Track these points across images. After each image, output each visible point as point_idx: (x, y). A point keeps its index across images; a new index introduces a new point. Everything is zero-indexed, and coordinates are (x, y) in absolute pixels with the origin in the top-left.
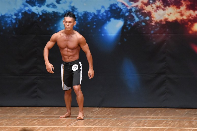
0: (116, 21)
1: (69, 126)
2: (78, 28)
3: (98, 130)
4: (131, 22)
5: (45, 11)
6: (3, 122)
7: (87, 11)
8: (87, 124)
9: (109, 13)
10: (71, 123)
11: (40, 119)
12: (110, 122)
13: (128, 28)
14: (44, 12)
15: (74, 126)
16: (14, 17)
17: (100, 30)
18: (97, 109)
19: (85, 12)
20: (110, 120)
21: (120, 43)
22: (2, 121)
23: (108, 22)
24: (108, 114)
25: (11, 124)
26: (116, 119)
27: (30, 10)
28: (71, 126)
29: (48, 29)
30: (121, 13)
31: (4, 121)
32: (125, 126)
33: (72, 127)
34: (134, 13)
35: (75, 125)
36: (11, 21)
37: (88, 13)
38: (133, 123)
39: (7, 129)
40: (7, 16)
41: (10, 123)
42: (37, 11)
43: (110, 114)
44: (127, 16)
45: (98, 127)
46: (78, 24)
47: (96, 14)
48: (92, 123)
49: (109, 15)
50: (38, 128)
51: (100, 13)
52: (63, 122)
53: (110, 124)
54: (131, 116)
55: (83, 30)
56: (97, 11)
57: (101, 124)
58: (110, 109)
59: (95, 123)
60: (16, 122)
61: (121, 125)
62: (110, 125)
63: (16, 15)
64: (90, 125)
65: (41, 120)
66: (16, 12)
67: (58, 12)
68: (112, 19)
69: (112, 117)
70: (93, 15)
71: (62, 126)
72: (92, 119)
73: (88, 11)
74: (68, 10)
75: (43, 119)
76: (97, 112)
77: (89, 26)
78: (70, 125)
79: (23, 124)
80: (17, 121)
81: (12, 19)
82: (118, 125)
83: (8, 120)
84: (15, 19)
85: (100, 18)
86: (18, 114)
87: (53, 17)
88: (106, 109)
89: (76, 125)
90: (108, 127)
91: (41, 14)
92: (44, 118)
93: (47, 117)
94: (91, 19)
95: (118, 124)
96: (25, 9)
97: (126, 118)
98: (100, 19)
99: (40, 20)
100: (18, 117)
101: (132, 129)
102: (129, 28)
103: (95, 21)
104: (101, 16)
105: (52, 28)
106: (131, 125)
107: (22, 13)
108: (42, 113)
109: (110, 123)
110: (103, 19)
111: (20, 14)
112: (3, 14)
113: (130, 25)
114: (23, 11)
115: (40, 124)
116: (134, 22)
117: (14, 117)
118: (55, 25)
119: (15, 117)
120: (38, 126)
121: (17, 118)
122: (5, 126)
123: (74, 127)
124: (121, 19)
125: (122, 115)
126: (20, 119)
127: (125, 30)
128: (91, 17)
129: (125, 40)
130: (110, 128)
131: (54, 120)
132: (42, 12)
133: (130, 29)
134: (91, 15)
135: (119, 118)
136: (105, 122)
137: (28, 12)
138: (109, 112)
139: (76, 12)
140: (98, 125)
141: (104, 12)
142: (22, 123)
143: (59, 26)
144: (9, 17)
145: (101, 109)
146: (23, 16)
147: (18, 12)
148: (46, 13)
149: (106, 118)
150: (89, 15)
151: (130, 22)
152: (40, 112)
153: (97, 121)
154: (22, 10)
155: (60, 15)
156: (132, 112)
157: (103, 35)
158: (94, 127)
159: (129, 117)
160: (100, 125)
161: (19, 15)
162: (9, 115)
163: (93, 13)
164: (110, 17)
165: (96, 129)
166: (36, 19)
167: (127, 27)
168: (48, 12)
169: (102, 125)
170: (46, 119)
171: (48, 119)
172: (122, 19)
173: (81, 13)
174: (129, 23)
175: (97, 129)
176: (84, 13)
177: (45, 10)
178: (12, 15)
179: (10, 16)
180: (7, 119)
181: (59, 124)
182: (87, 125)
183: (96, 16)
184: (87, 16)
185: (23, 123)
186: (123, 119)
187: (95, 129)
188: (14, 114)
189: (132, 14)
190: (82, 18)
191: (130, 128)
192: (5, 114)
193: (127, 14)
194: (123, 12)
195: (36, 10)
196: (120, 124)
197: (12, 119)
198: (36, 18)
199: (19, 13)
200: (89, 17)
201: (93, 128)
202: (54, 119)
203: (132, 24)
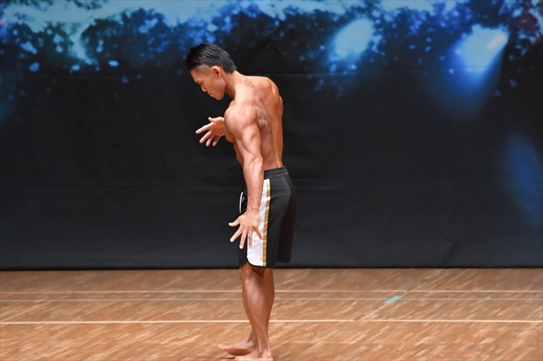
0: (487, 31)
1: (360, 320)
2: (383, 54)
3: (440, 329)
4: (529, 35)
5: (294, 10)
6: (184, 310)
7: (406, 7)
8: (409, 313)
9: (468, 10)
10: (367, 311)
11: (284, 302)
12: (473, 307)
13: (519, 51)
14: (291, 13)
15: (376, 318)
16: (212, 28)
17: (442, 58)
18: (438, 272)
19: (402, 10)
20: (475, 301)
21: (498, 93)
22: (185, 307)
23: (464, 36)
24: (469, 287)
25: (206, 316)
26: (488, 298)
27: (254, 7)
28: (367, 318)
29: (302, 58)
30: (501, 11)
31: (188, 307)
32: (515, 319)
33: (369, 323)
34: (538, 9)
35: (376, 316)
36: (204, 38)
37: (410, 12)
38: (536, 310)
39: (196, 328)
40: (193, 25)
41: (204, 312)
42: (272, 9)
43: (473, 287)
44: (519, 17)
45: (439, 323)
46: (384, 42)
47: (432, 13)
48: (425, 311)
49: (469, 17)
50: (279, 324)
51: (444, 13)
52: (345, 308)
53: (472, 314)
54: (531, 289)
55: (396, 59)
56: (434, 6)
57: (449, 314)
58: (475, 271)
59: (432, 310)
60: (220, 311)
61: (504, 317)
62: (472, 316)
63: (217, 22)
64: (418, 315)
65: (287, 304)
66: (218, 14)
67: (330, 11)
68: (477, 28)
69: (478, 295)
70: (424, 18)
71: (343, 321)
72: (423, 300)
73: (411, 7)
74: (356, 6)
75: (291, 301)
76: (437, 280)
77: (412, 47)
78: (363, 316)
79: (238, 315)
80: (223, 308)
81: (207, 34)
82: (494, 317)
83: (198, 304)
84: (216, 33)
85: (443, 25)
86: (226, 287)
87: (316, 24)
88: (462, 272)
89: (379, 317)
90: (467, 321)
91: (283, 17)
92: (295, 297)
93: (302, 295)
94: (417, 27)
95: (496, 312)
96: (241, 7)
97: (518, 295)
98: (444, 29)
99: (282, 34)
100: (225, 297)
101: (532, 327)
102: (524, 52)
103: (431, 35)
104: (447, 18)
105: (312, 56)
106: (529, 316)
107: (234, 18)
108: (288, 285)
109: (472, 311)
110: (450, 27)
111: (228, 20)
112: (183, 21)
113: (525, 42)
114: (235, 12)
115: (282, 314)
116: (538, 35)
117: (215, 297)
118: (322, 48)
119: (216, 295)
120: (279, 319)
121: (222, 299)
122: (191, 319)
123: (375, 323)
124: (501, 27)
125: (506, 287)
126: (230, 302)
127: (511, 57)
128: (418, 23)
129: (513, 83)
130: (474, 325)
131: (320, 305)
132: (287, 12)
133: (527, 54)
134: (418, 18)
135: (497, 295)
136: (458, 307)
137: (250, 14)
138: (470, 282)
139: (379, 9)
140: (439, 316)
141: (454, 10)
142: (236, 312)
143: (333, 49)
144: (198, 29)
145: (448, 272)
146: (236, 24)
147: (222, 13)
148: (298, 14)
149: (463, 296)
150: (413, 17)
151: (525, 33)
152: (284, 281)
153: (437, 306)
154: (233, 8)
155: (335, 19)
156: (535, 280)
157: (451, 71)
158: (429, 321)
159: (525, 295)
160: (445, 315)
161: (224, 23)
162: (201, 291)
163: (423, 11)
164: (472, 22)
165: (433, 328)
166: (270, 32)
167: (519, 47)
168: (301, 13)
169: (452, 315)
170: (299, 302)
171: (306, 302)
172: (505, 25)
173: (391, 14)
174: (522, 36)
175: (437, 327)
176: (399, 12)
177: (294, 8)
178: (206, 24)
179: (201, 25)
180: (196, 302)
181: (336, 314)
182: (410, 317)
183: (431, 20)
184: (409, 20)
185: (239, 313)
186: (508, 299)
187: (432, 326)
188: (216, 289)
189: (531, 11)
190: (394, 26)
191: (529, 325)
192: (190, 289)
193: (517, 13)
194: (506, 8)
195: (270, 8)
196: (499, 314)
197: (209, 301)
198: (271, 29)
199: (224, 16)
200: (412, 23)
201: (425, 325)
202: (320, 302)
203: (533, 40)
